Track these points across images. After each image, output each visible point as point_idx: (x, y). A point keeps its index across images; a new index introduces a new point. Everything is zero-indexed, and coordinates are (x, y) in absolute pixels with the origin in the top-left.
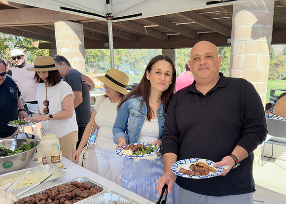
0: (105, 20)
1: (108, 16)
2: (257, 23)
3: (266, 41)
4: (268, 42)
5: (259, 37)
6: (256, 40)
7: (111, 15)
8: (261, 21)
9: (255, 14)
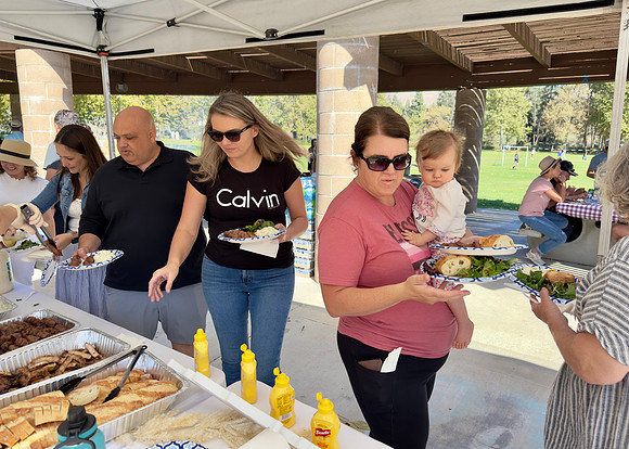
0: (95, 56)
1: (101, 50)
2: (352, 63)
3: (367, 91)
4: (371, 93)
5: (356, 86)
6: (353, 90)
7: (106, 49)
8: (357, 60)
9: (348, 48)
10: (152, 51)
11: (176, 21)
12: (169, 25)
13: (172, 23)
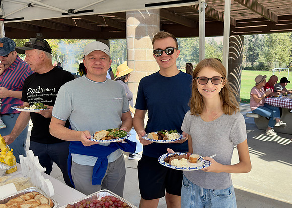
2: (143, 23)
5: (145, 36)
7: (2, 17)
10: (23, 18)
11: (32, 4)
12: (29, 6)
13: (30, 5)
